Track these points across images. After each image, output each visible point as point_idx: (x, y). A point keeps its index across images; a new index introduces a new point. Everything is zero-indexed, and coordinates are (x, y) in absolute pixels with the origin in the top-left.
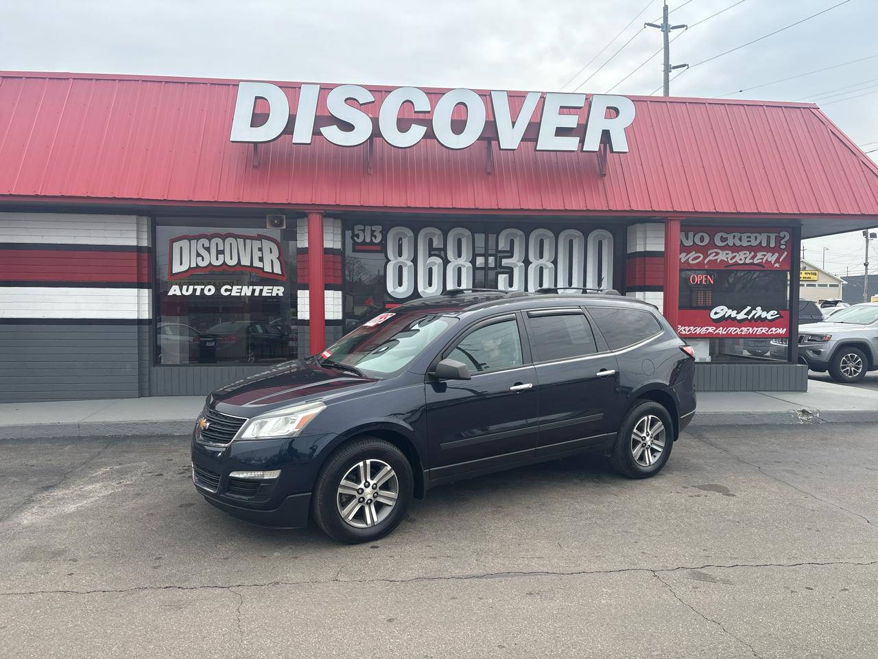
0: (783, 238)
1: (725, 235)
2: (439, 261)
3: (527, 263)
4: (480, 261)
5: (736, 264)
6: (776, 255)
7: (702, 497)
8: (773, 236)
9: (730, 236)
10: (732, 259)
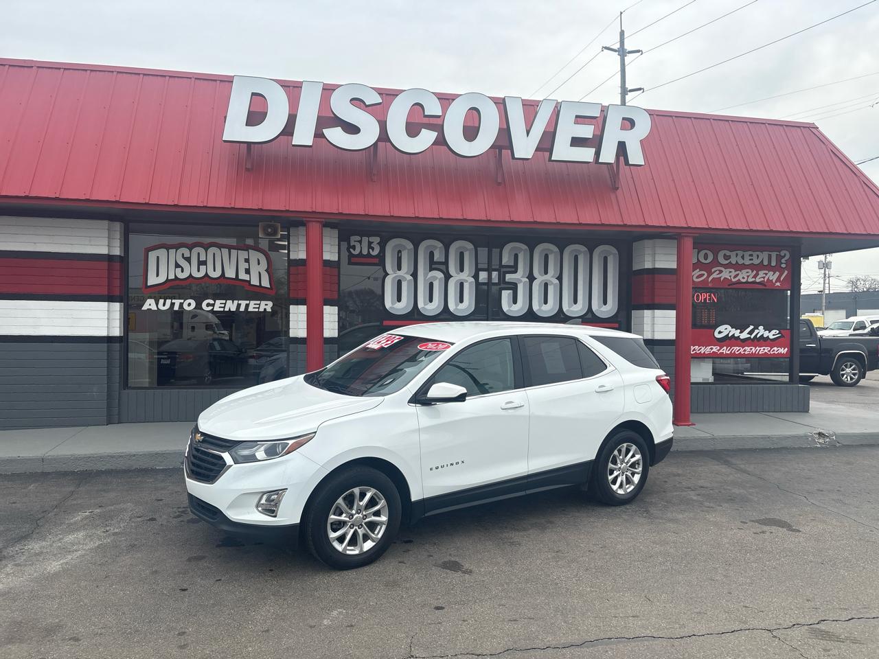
0: (785, 256)
1: (728, 253)
2: (440, 275)
3: (531, 278)
4: (483, 276)
5: (739, 282)
6: (777, 274)
7: (768, 534)
8: (774, 255)
9: (733, 254)
10: (735, 277)
